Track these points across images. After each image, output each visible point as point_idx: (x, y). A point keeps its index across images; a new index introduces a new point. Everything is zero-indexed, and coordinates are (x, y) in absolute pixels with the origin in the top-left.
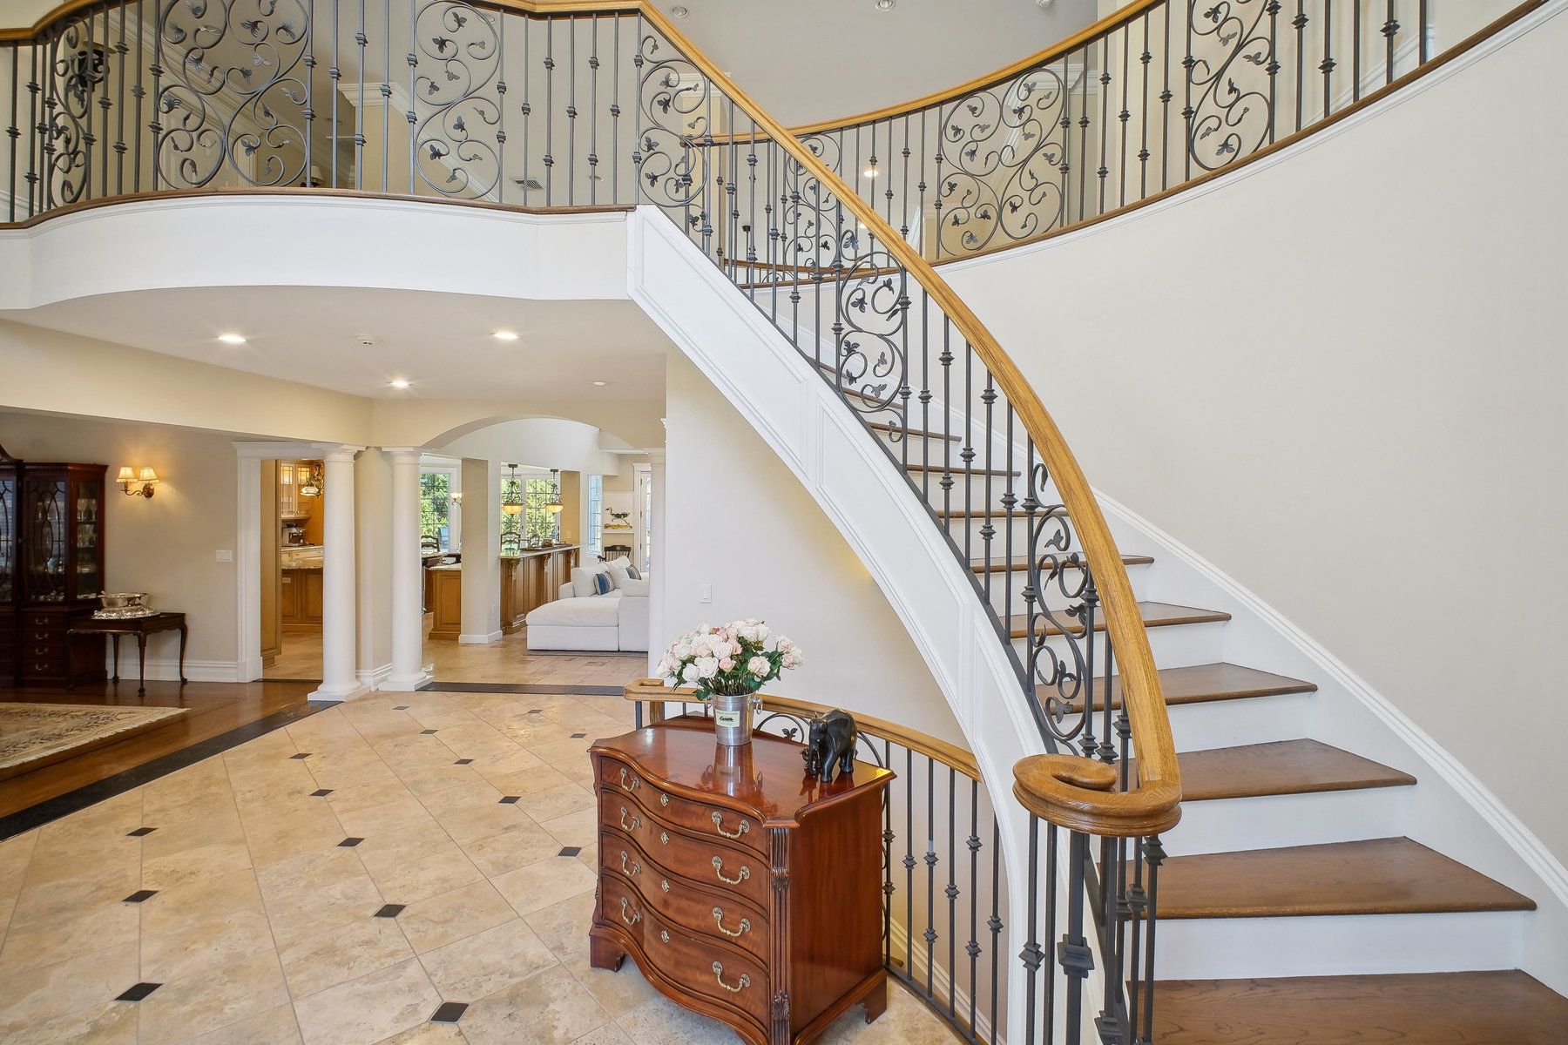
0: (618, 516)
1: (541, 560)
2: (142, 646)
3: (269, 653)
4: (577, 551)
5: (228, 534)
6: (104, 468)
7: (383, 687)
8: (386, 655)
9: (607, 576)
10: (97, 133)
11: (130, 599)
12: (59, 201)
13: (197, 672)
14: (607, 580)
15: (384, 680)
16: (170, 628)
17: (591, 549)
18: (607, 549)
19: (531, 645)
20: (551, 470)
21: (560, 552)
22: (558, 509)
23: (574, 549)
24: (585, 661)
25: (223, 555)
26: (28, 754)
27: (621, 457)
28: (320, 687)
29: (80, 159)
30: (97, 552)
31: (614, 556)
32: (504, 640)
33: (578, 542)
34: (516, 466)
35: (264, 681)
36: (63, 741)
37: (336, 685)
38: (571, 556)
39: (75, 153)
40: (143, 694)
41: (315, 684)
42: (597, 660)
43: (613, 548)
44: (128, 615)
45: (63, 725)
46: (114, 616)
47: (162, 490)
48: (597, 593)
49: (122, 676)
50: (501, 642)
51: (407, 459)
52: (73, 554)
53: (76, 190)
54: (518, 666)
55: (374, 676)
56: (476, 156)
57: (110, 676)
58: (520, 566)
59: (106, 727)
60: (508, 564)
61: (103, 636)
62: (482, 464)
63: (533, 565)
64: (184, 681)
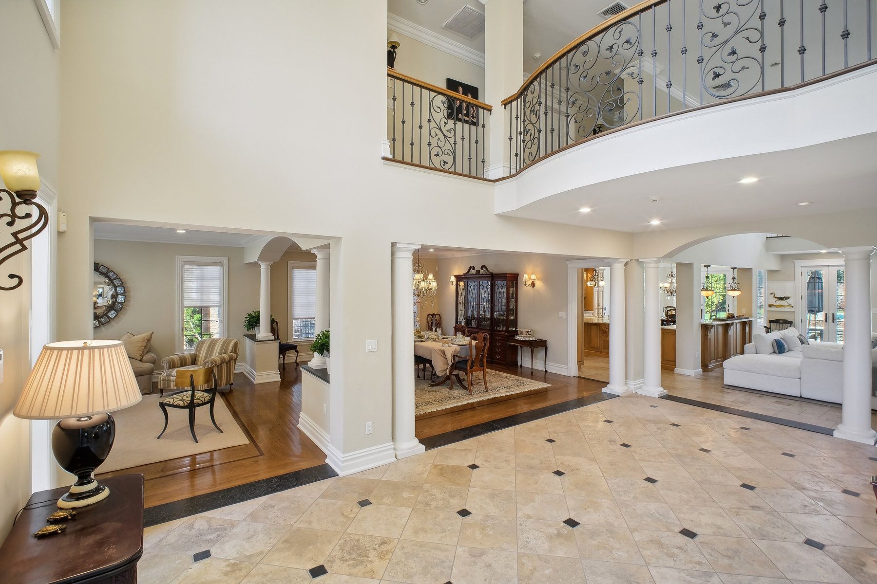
0: (781, 299)
1: (726, 327)
2: (532, 353)
3: (580, 363)
4: (750, 323)
5: (563, 304)
6: (518, 275)
7: (640, 392)
8: (641, 374)
9: (782, 340)
10: (543, 128)
11: (528, 332)
12: (528, 162)
13: (552, 368)
14: (783, 344)
15: (640, 388)
16: (542, 346)
17: (760, 323)
18: (771, 322)
19: (728, 381)
20: (732, 268)
21: (739, 322)
22: (737, 293)
23: (749, 321)
24: (775, 400)
25: (562, 314)
26: (502, 393)
27: (783, 257)
28: (608, 386)
29: (536, 140)
30: (515, 311)
31: (778, 328)
32: (703, 375)
33: (752, 316)
34: (709, 266)
35: (578, 377)
36: (511, 390)
37: (615, 387)
38: (746, 325)
39: (534, 139)
40: (532, 374)
41: (606, 384)
42: (783, 400)
43: (777, 321)
44: (527, 339)
45: (510, 383)
46: (522, 339)
47: (538, 284)
48: (774, 352)
49: (524, 365)
50: (702, 376)
51: (652, 265)
52: (508, 310)
53: (534, 156)
54: (720, 394)
55: (635, 385)
56: (743, 68)
57: (519, 364)
58: (713, 330)
59: (524, 387)
60: (705, 328)
61: (516, 347)
62: (690, 266)
63: (720, 330)
64: (546, 371)
